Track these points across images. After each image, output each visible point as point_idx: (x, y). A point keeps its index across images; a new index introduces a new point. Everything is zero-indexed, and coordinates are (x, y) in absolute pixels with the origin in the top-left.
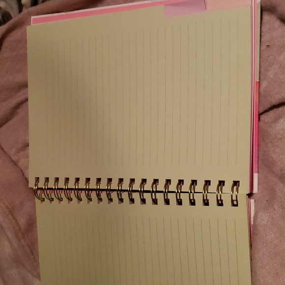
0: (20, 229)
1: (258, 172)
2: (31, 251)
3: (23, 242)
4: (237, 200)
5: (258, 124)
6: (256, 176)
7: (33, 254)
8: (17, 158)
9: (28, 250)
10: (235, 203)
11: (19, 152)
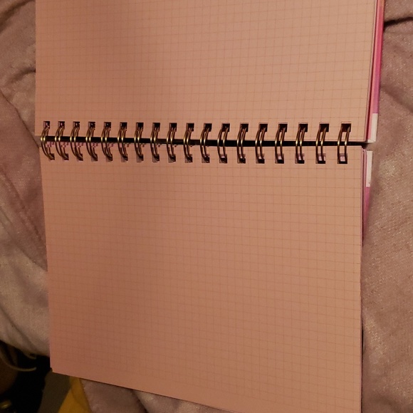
0: (18, 196)
1: (378, 113)
2: (35, 228)
3: (22, 214)
4: (346, 155)
5: (382, 36)
6: (374, 117)
7: (37, 233)
8: (9, 91)
9: (31, 228)
10: (343, 159)
11: (12, 82)
